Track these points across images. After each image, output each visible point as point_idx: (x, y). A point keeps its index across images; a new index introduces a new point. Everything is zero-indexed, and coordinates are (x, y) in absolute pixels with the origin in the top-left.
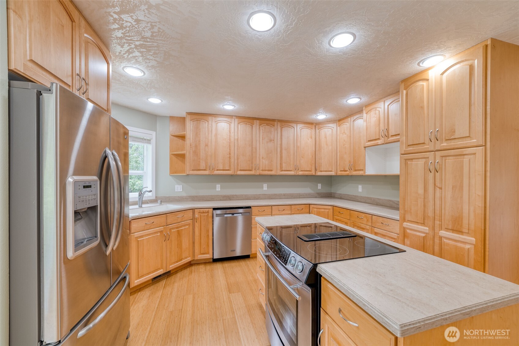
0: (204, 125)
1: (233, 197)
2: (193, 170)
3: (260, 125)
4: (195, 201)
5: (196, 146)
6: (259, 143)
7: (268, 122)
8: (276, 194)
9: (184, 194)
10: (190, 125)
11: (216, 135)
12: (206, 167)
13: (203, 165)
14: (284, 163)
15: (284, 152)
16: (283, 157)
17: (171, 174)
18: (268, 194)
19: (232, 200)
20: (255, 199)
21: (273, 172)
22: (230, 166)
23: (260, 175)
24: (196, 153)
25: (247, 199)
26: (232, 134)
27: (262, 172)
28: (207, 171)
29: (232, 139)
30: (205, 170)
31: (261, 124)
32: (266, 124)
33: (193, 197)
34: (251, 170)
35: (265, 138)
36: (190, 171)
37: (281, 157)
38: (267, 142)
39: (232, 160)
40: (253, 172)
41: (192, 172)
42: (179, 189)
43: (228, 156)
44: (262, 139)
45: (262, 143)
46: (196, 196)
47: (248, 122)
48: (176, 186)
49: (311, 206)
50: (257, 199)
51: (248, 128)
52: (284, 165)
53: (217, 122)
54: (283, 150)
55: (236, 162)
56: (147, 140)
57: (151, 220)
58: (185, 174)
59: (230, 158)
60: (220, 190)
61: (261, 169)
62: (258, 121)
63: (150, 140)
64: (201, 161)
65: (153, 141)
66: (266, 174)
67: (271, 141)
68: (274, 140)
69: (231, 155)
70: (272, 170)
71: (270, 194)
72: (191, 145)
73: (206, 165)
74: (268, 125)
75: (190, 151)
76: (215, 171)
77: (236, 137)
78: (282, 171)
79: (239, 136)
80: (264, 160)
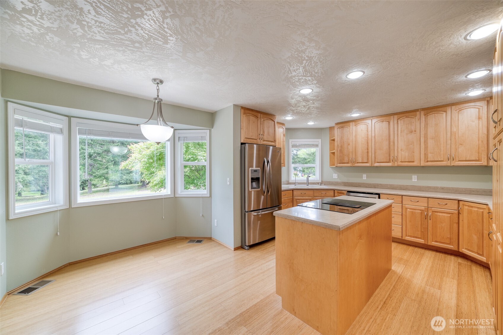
0: (346, 130)
1: (378, 186)
2: (340, 163)
3: (398, 119)
4: (346, 186)
5: (341, 147)
6: (396, 136)
7: (407, 114)
8: (430, 187)
9: (339, 181)
10: (337, 132)
11: (356, 136)
12: (349, 161)
13: (346, 160)
14: (430, 153)
15: (430, 143)
16: (429, 147)
17: (330, 166)
18: (418, 186)
19: (377, 188)
20: (401, 190)
21: (415, 163)
22: (368, 159)
23: (398, 166)
24: (341, 151)
25: (392, 189)
26: (370, 133)
27: (402, 163)
28: (349, 164)
29: (370, 137)
30: (348, 163)
31: (400, 118)
32: (405, 117)
33: (345, 183)
34: (389, 162)
35: (404, 131)
36: (338, 164)
37: (426, 148)
38: (407, 134)
39: (370, 154)
40: (391, 164)
41: (339, 165)
42: (335, 176)
43: (366, 151)
44: (401, 132)
45: (401, 136)
46: (347, 183)
47: (384, 119)
48: (334, 174)
49: (461, 203)
50: (404, 190)
51: (385, 124)
52: (430, 155)
53: (357, 125)
54: (429, 139)
55: (373, 155)
56: (316, 145)
57: (305, 192)
58: (335, 166)
59: (368, 152)
60: (366, 179)
61: (400, 160)
62: (396, 117)
63: (318, 145)
64: (345, 157)
65: (320, 145)
66: (405, 165)
67: (411, 132)
68: (415, 131)
69: (368, 150)
70: (413, 162)
71: (420, 186)
72: (338, 146)
73: (349, 160)
74: (407, 117)
75: (338, 150)
76: (355, 163)
77: (373, 135)
78: (428, 161)
79: (376, 134)
80: (403, 152)
